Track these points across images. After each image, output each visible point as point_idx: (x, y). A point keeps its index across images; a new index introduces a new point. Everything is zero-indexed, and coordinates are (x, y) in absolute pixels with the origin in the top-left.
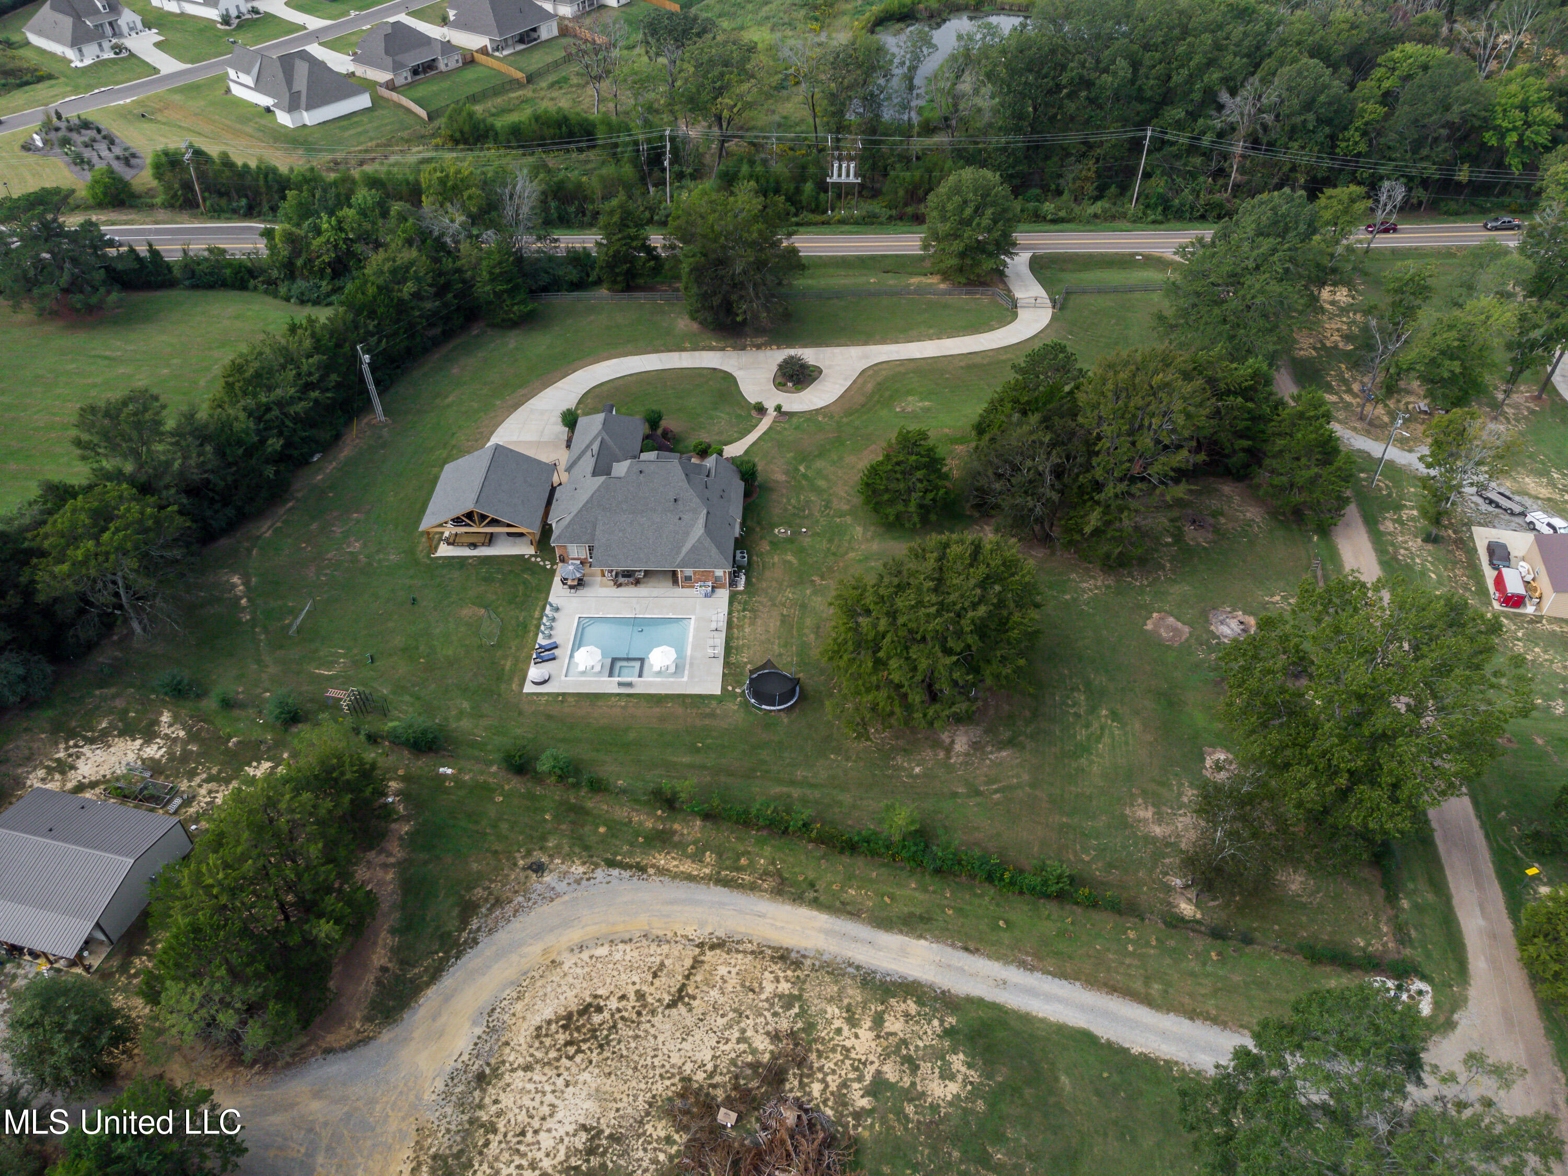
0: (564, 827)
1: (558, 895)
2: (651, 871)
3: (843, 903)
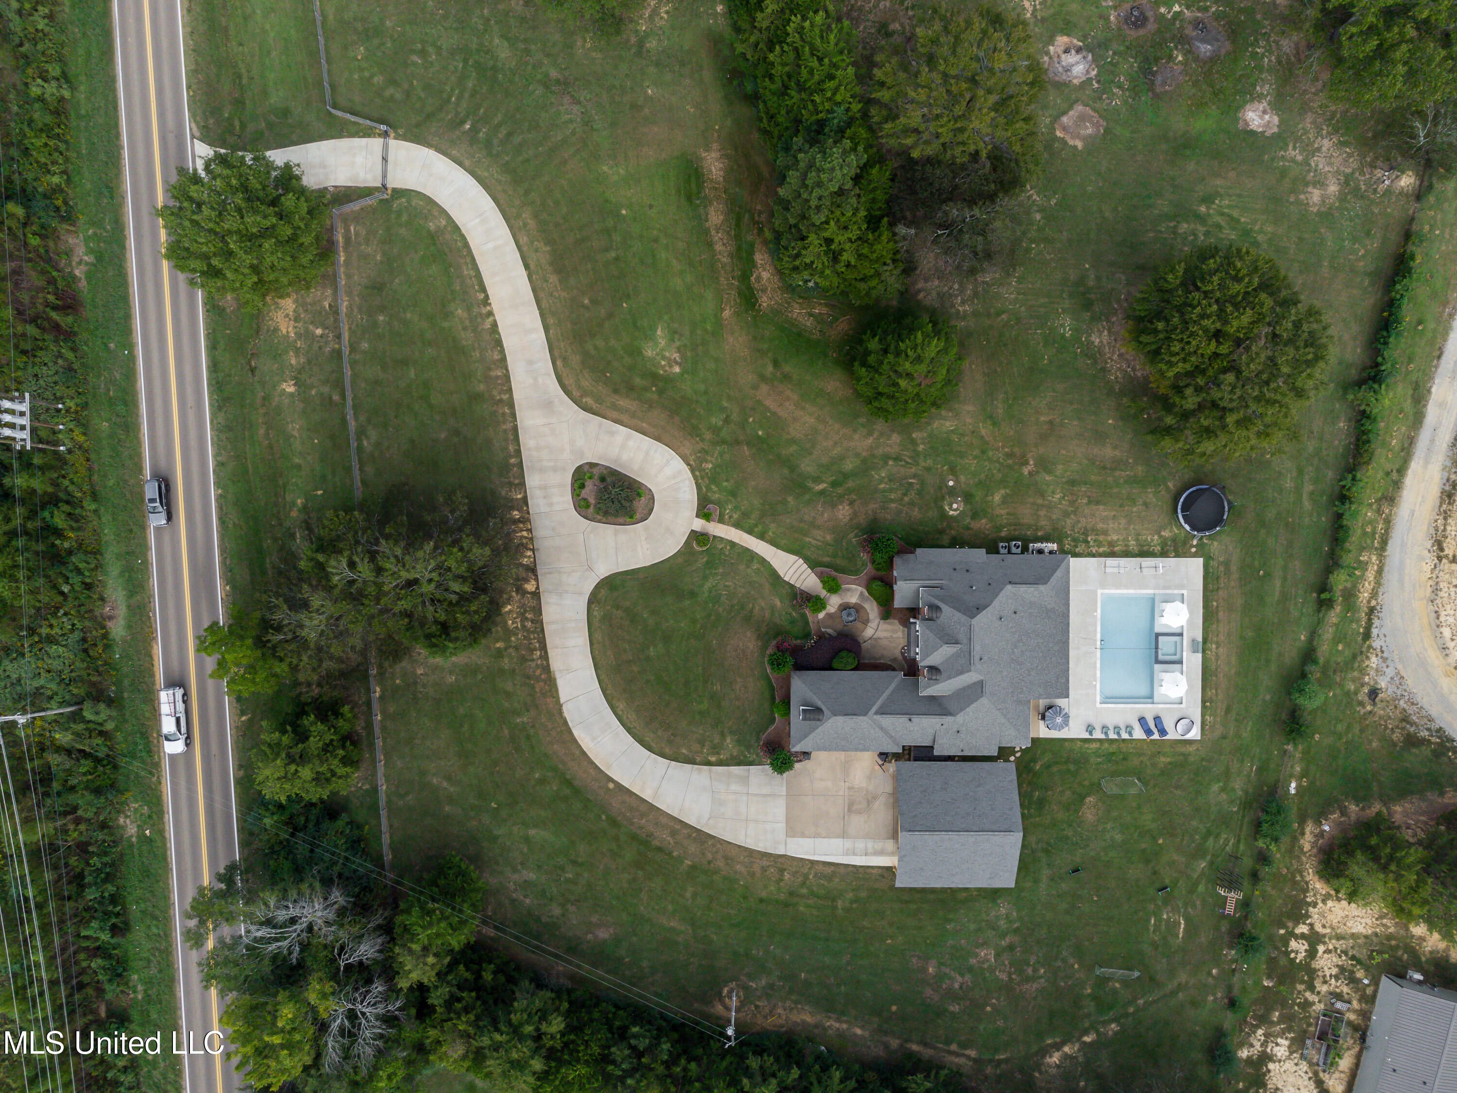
0: (1338, 679)
1: (1398, 673)
2: (1373, 603)
3: (1402, 450)
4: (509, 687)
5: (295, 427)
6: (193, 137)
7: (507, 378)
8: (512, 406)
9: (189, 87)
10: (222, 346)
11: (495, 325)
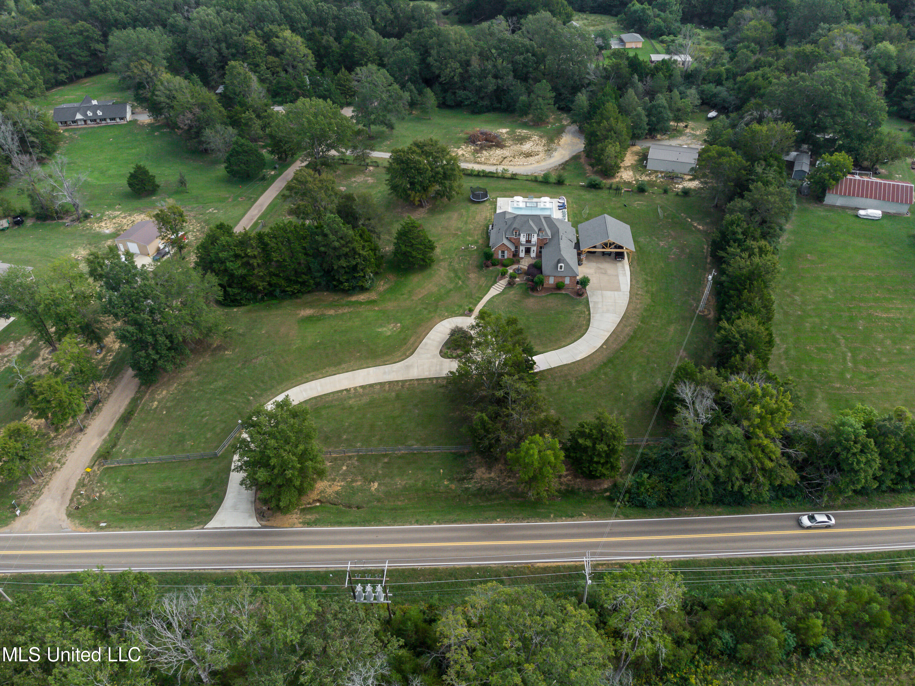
1: (540, 171)
4: (556, 387)
5: (400, 482)
6: (203, 528)
7: (390, 383)
8: (406, 381)
9: (170, 529)
10: (340, 520)
11: (362, 387)
